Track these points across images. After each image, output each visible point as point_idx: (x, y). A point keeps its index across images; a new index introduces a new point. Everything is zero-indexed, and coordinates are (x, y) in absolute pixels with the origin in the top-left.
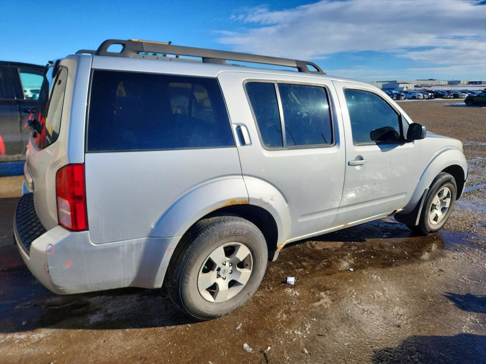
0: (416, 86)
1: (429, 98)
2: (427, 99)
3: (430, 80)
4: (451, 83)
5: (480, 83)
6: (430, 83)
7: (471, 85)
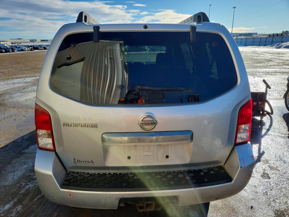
0: (12, 43)
1: (31, 50)
2: (30, 51)
3: (18, 39)
4: (32, 41)
5: (47, 41)
6: (19, 41)
7: (42, 42)
